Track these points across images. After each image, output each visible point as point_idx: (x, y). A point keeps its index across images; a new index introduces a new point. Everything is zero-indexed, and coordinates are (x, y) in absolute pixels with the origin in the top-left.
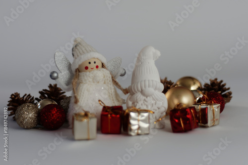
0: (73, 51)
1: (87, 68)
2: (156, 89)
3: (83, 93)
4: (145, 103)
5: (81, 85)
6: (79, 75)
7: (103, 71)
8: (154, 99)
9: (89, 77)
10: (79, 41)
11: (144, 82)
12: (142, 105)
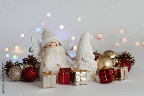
0: (42, 35)
1: (50, 45)
2: (90, 58)
4: (85, 66)
5: (47, 55)
6: (45, 49)
8: (89, 64)
9: (52, 51)
10: (46, 30)
11: (83, 54)
12: (82, 67)
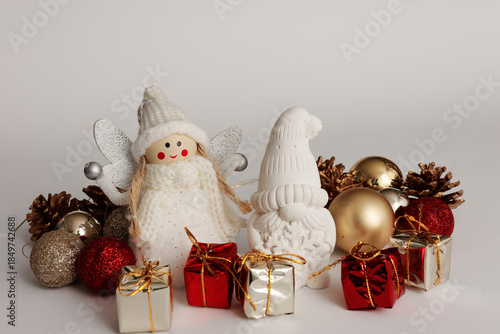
0: (139, 114)
1: (161, 156)
2: (310, 204)
3: (152, 213)
4: (287, 234)
5: (149, 192)
6: (146, 169)
7: (197, 161)
8: (305, 227)
9: (166, 176)
10: (152, 94)
11: (282, 193)
12: (279, 239)
